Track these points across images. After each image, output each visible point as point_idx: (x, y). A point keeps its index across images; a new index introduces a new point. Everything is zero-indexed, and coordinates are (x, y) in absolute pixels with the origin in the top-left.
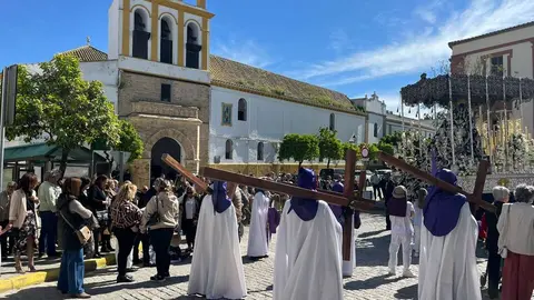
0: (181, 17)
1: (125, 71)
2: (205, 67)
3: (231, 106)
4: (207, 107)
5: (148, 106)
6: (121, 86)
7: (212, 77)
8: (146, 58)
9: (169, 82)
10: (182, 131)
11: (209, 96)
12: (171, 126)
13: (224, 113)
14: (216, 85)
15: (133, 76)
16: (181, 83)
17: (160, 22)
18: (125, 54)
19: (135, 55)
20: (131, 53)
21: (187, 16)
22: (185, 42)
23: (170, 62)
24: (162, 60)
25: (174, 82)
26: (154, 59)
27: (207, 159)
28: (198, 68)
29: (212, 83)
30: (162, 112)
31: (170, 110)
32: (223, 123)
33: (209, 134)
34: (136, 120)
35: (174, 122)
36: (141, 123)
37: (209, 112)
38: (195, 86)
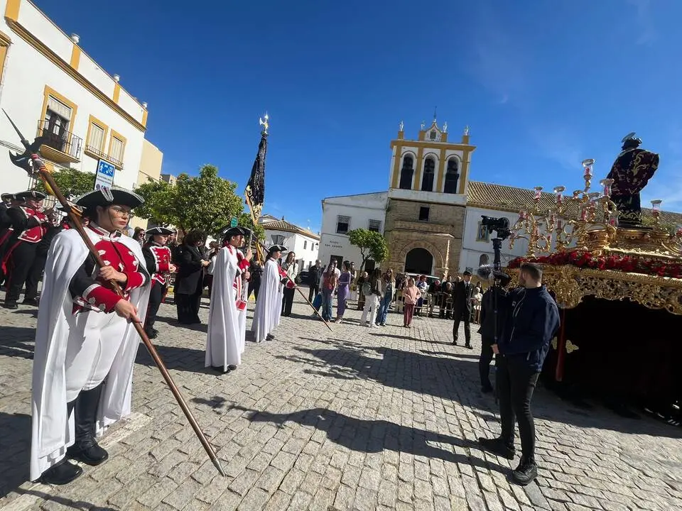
0: (443, 154)
1: (393, 199)
2: (462, 192)
4: (462, 225)
5: (407, 225)
6: (388, 209)
7: (468, 199)
8: (410, 189)
9: (427, 206)
10: (433, 244)
11: (464, 216)
12: (424, 240)
13: (481, 231)
14: (472, 206)
15: (399, 202)
17: (424, 161)
18: (394, 187)
19: (401, 187)
20: (398, 186)
21: (449, 153)
22: (445, 172)
23: (430, 190)
24: (423, 189)
25: (432, 205)
26: (416, 189)
27: (457, 268)
28: (455, 193)
29: (468, 205)
30: (416, 228)
31: (424, 226)
32: (478, 239)
33: (460, 247)
34: (396, 233)
35: (426, 236)
36: (399, 236)
37: (463, 229)
38: (451, 207)
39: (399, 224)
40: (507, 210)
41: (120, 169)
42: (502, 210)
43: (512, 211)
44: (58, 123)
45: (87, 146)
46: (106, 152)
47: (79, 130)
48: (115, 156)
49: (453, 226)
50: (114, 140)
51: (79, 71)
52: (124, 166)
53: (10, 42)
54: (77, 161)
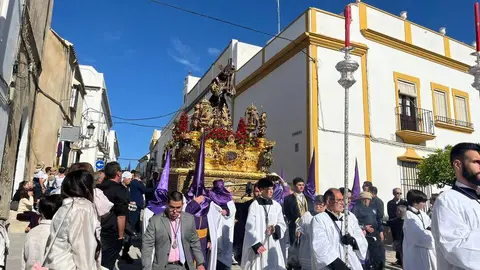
41: (470, 132)
44: (408, 103)
45: (436, 117)
46: (453, 117)
47: (425, 103)
48: (462, 118)
50: (458, 101)
51: (414, 43)
52: (475, 127)
53: (367, 49)
54: (432, 137)
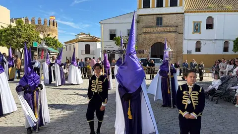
1: (139, 15)
2: (181, 5)
3: (201, 22)
4: (183, 25)
5: (149, 29)
6: (138, 22)
7: (185, 8)
8: (149, 7)
11: (183, 19)
12: (159, 37)
13: (195, 27)
14: (188, 12)
15: (143, 17)
16: (166, 15)
18: (140, 8)
20: (142, 7)
23: (162, 6)
24: (157, 7)
25: (163, 16)
26: (153, 7)
27: (182, 52)
28: (176, 6)
29: (185, 12)
30: (155, 31)
31: (160, 29)
32: (194, 32)
33: (183, 39)
34: (143, 36)
35: (161, 35)
36: (145, 37)
37: (183, 28)
38: (174, 15)
39: (144, 30)
40: (211, 12)
42: (208, 12)
43: (215, 11)
49: (177, 27)
